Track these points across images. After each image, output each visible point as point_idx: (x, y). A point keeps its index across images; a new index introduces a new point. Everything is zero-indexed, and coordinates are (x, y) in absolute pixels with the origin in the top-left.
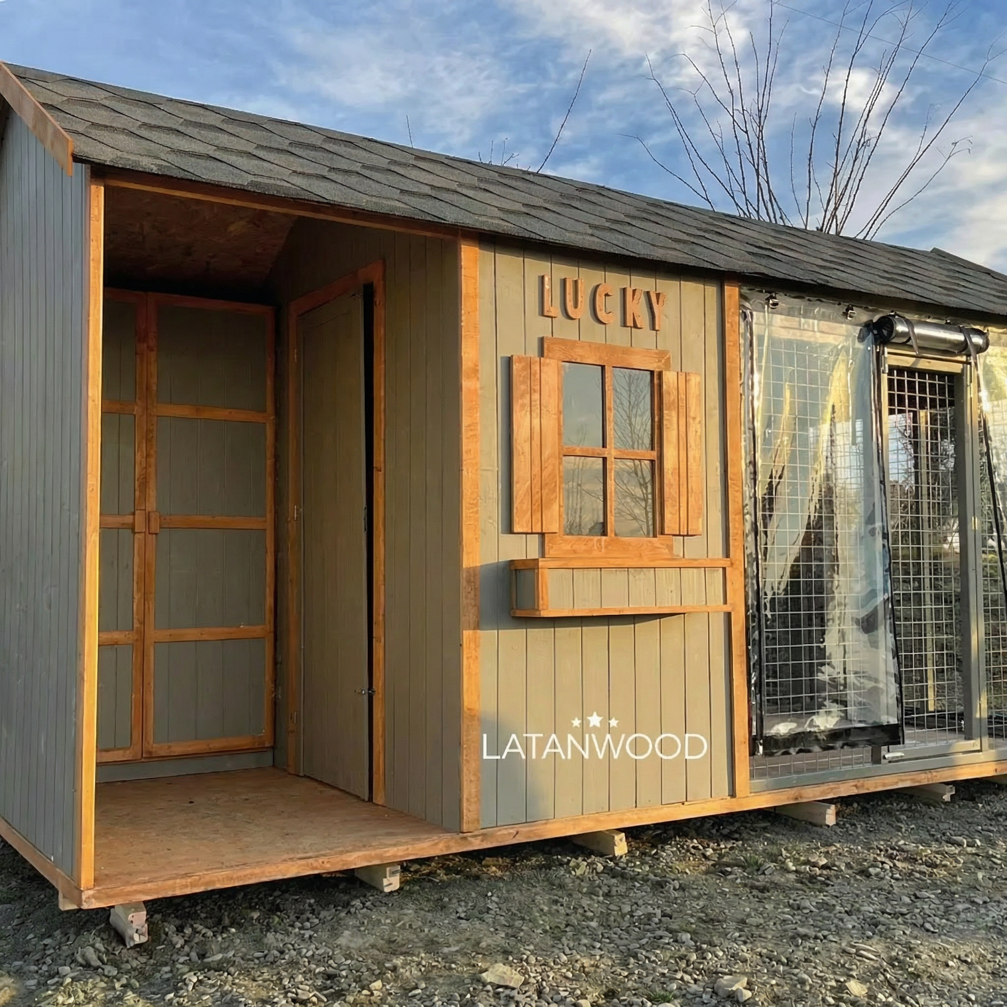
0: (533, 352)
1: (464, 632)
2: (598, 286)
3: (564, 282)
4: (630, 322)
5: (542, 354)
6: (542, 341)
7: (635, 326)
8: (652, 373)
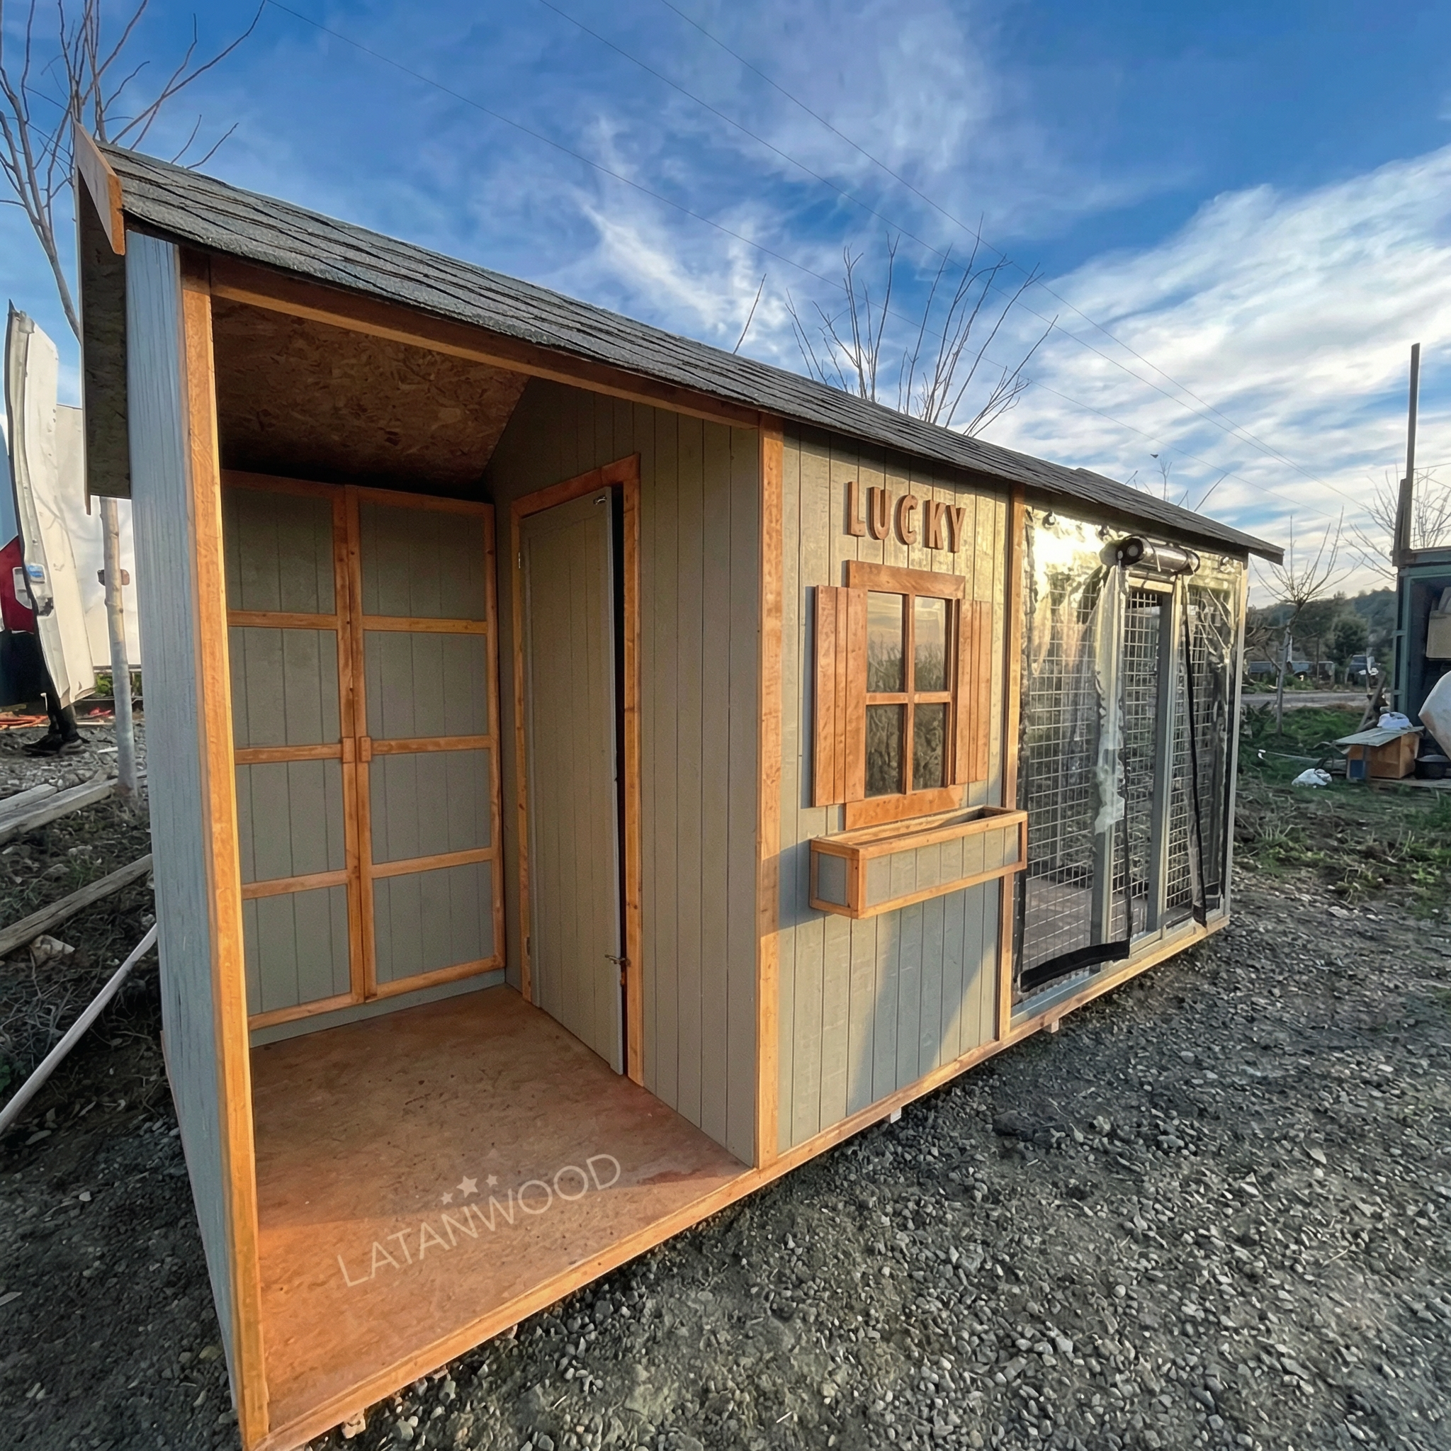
0: (838, 582)
1: (763, 939)
2: (904, 498)
3: (871, 491)
4: (932, 544)
5: (847, 584)
6: (847, 565)
7: (936, 548)
8: (948, 602)
